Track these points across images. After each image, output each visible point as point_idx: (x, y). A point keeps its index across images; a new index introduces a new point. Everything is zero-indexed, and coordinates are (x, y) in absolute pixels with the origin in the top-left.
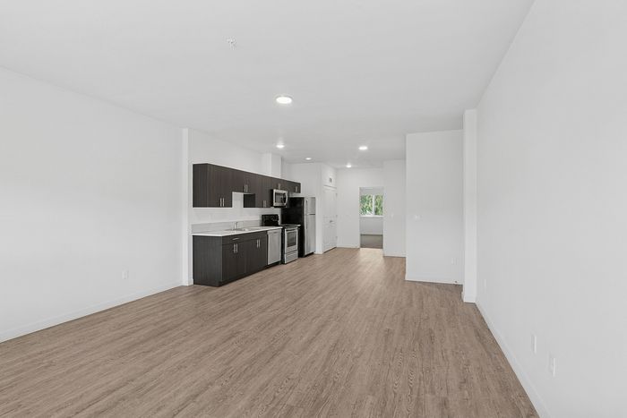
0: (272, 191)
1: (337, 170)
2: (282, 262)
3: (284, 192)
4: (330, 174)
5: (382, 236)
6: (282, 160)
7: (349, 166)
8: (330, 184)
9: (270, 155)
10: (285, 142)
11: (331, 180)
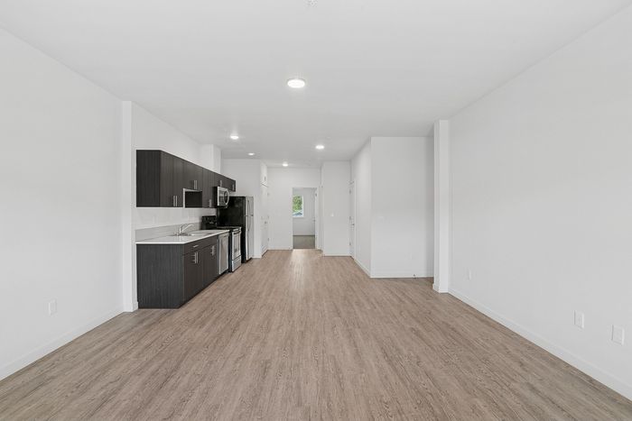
0: (215, 189)
1: (268, 168)
2: (230, 270)
3: (225, 190)
4: (264, 172)
7: (285, 165)
8: (265, 183)
9: (212, 146)
10: (240, 133)
11: (265, 178)
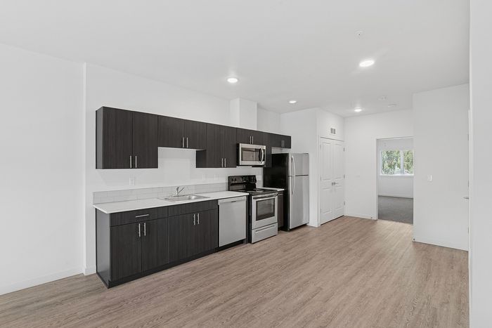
0: (238, 146)
2: (248, 241)
3: (258, 147)
4: (331, 122)
5: (413, 199)
6: (259, 106)
7: (358, 110)
8: (332, 136)
11: (333, 131)
